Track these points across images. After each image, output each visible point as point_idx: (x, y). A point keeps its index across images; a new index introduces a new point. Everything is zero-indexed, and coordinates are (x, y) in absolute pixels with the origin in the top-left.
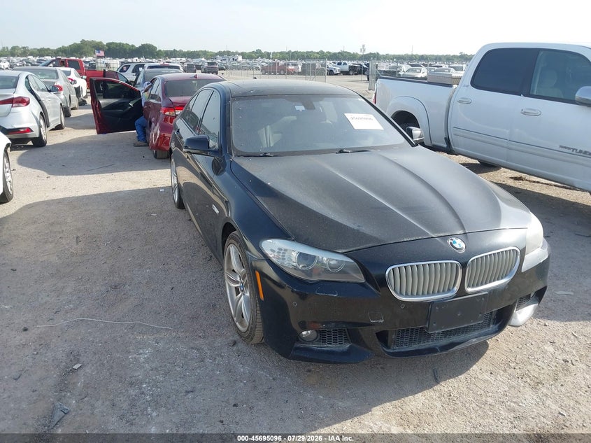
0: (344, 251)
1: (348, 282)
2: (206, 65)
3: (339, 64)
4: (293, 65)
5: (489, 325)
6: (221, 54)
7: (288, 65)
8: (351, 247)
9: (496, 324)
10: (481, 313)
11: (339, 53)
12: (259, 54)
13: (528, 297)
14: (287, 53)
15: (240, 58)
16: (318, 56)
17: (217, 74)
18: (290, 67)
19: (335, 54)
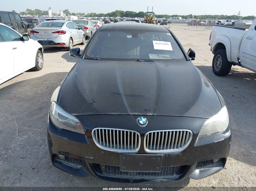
0: (76, 115)
1: (76, 133)
2: (162, 21)
3: (228, 21)
4: (203, 21)
5: (173, 174)
6: (172, 16)
7: (201, 21)
8: (80, 113)
9: (179, 174)
10: (158, 167)
11: (231, 16)
12: (191, 16)
13: (211, 162)
14: (205, 16)
15: (180, 18)
16: (220, 17)
17: (167, 25)
18: (201, 22)
19: (229, 16)
